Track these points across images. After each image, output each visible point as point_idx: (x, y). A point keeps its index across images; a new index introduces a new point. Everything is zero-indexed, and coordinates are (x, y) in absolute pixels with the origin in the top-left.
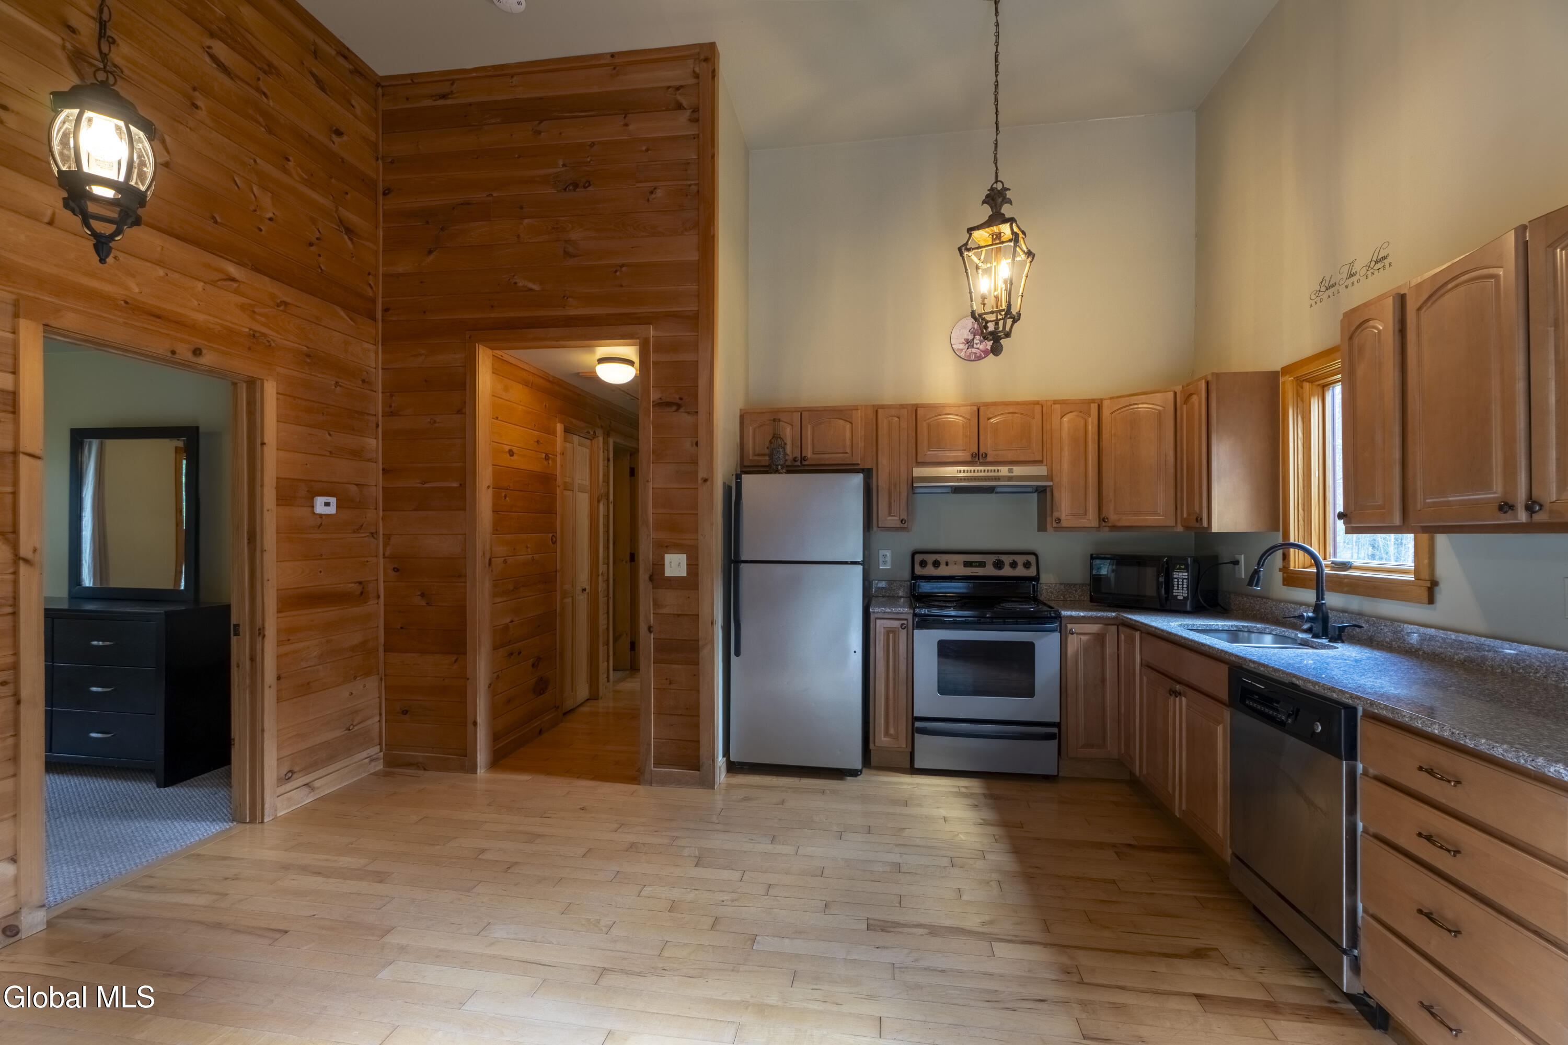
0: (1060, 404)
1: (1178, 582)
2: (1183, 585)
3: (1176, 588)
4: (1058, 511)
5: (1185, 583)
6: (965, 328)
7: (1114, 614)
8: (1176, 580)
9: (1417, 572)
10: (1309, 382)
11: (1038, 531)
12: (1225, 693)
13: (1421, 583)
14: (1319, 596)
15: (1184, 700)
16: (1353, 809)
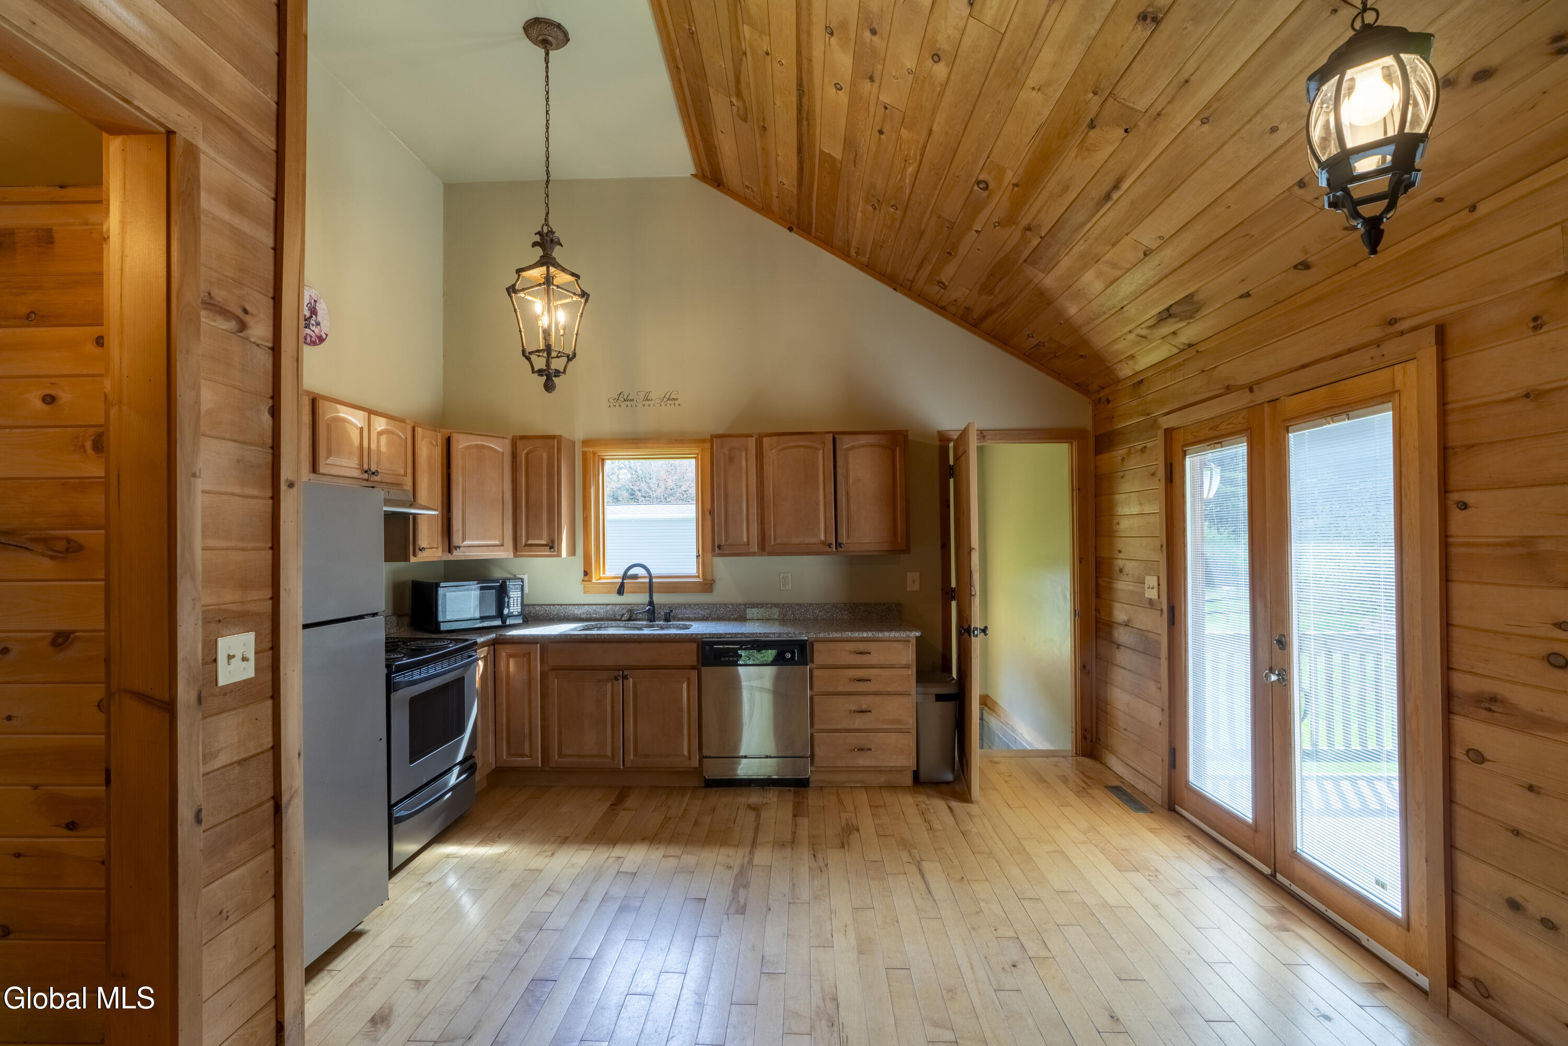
0: (422, 427)
1: (514, 600)
2: (517, 602)
3: (512, 606)
4: (420, 539)
5: (519, 601)
7: (495, 635)
8: (512, 599)
9: (700, 577)
12: (692, 660)
13: (707, 582)
14: (651, 597)
15: (631, 680)
16: (811, 688)
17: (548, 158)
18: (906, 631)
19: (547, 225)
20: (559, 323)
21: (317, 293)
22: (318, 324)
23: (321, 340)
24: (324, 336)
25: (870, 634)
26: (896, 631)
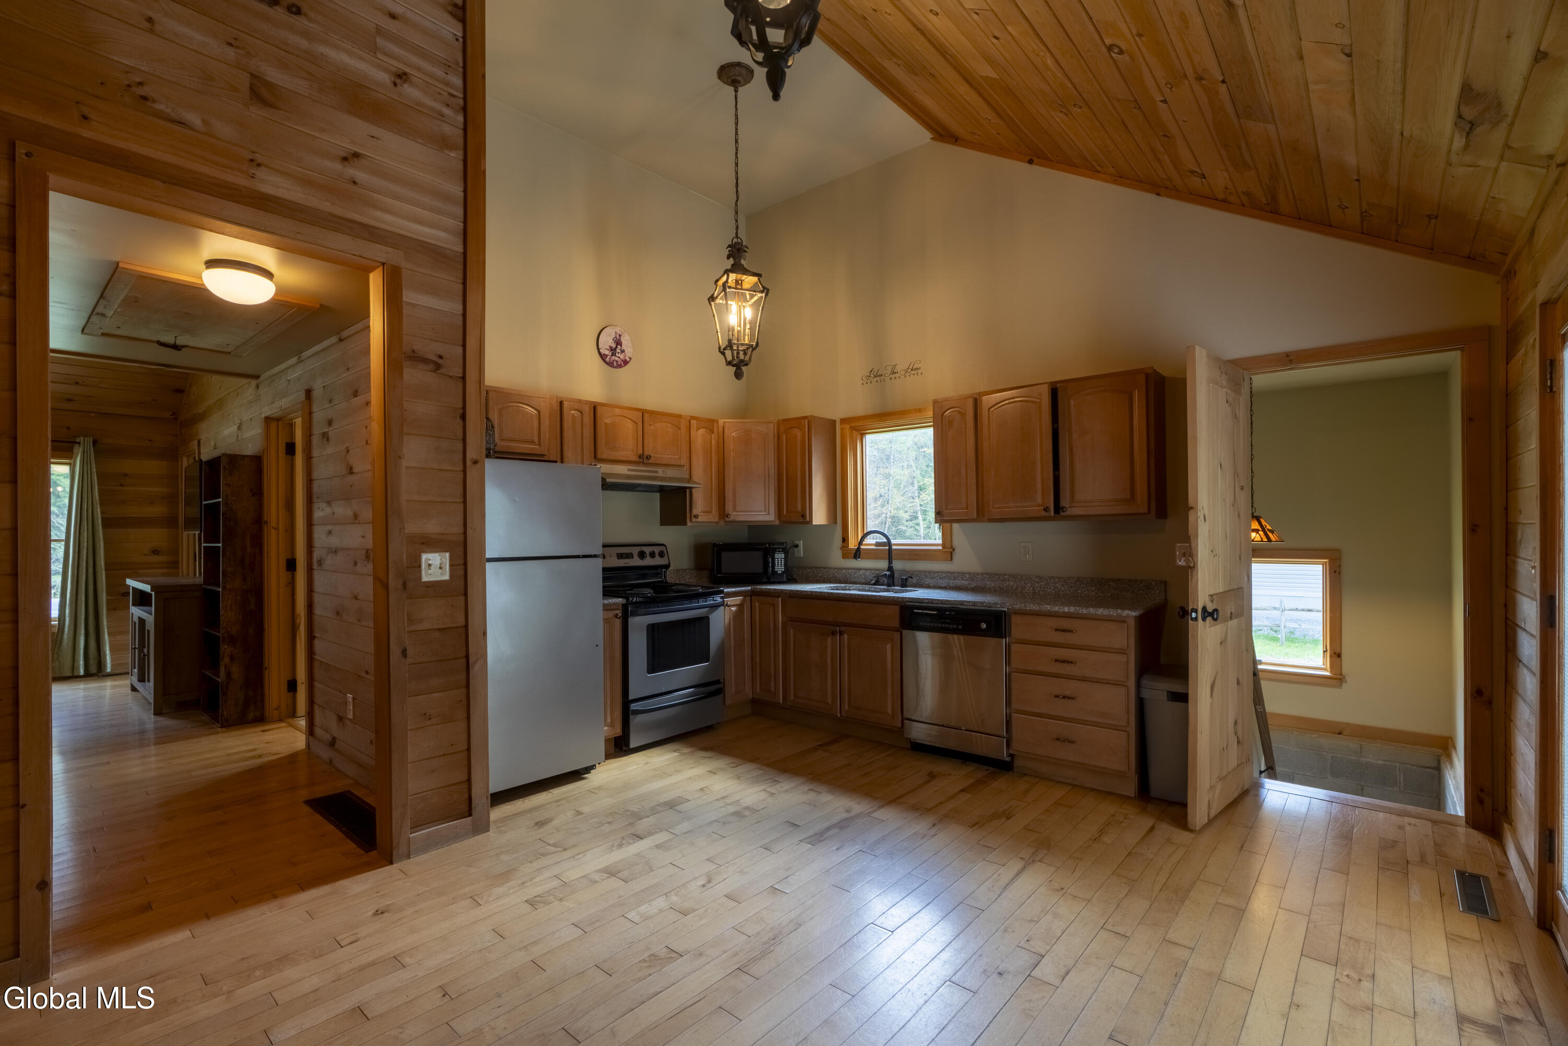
0: (697, 420)
1: (778, 561)
2: (781, 563)
3: (777, 566)
4: (696, 508)
5: (783, 562)
6: (610, 335)
7: (750, 588)
8: (776, 560)
9: (943, 545)
10: (856, 430)
11: (661, 525)
12: (896, 623)
13: (946, 550)
14: (890, 562)
15: (846, 636)
16: (1008, 662)
17: (737, 180)
18: (1117, 609)
19: (737, 237)
20: (746, 319)
21: (621, 329)
22: (623, 351)
23: (626, 363)
24: (628, 360)
25: (1072, 609)
26: (1104, 608)
